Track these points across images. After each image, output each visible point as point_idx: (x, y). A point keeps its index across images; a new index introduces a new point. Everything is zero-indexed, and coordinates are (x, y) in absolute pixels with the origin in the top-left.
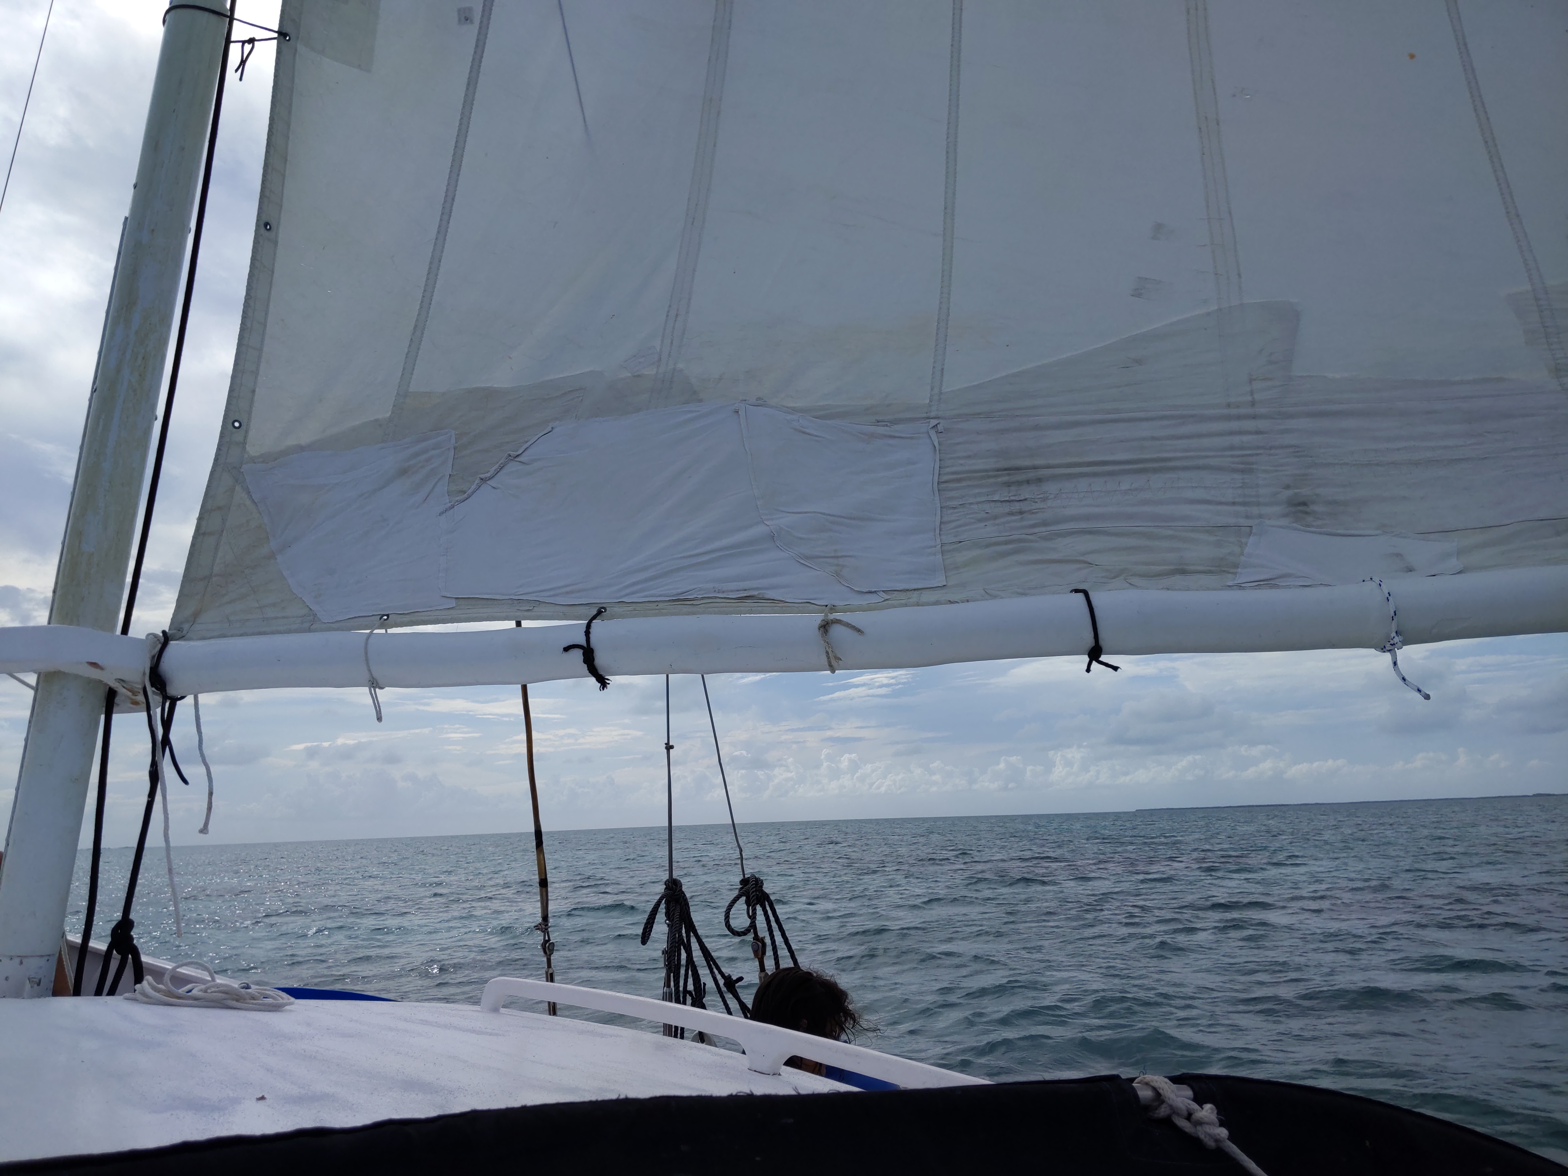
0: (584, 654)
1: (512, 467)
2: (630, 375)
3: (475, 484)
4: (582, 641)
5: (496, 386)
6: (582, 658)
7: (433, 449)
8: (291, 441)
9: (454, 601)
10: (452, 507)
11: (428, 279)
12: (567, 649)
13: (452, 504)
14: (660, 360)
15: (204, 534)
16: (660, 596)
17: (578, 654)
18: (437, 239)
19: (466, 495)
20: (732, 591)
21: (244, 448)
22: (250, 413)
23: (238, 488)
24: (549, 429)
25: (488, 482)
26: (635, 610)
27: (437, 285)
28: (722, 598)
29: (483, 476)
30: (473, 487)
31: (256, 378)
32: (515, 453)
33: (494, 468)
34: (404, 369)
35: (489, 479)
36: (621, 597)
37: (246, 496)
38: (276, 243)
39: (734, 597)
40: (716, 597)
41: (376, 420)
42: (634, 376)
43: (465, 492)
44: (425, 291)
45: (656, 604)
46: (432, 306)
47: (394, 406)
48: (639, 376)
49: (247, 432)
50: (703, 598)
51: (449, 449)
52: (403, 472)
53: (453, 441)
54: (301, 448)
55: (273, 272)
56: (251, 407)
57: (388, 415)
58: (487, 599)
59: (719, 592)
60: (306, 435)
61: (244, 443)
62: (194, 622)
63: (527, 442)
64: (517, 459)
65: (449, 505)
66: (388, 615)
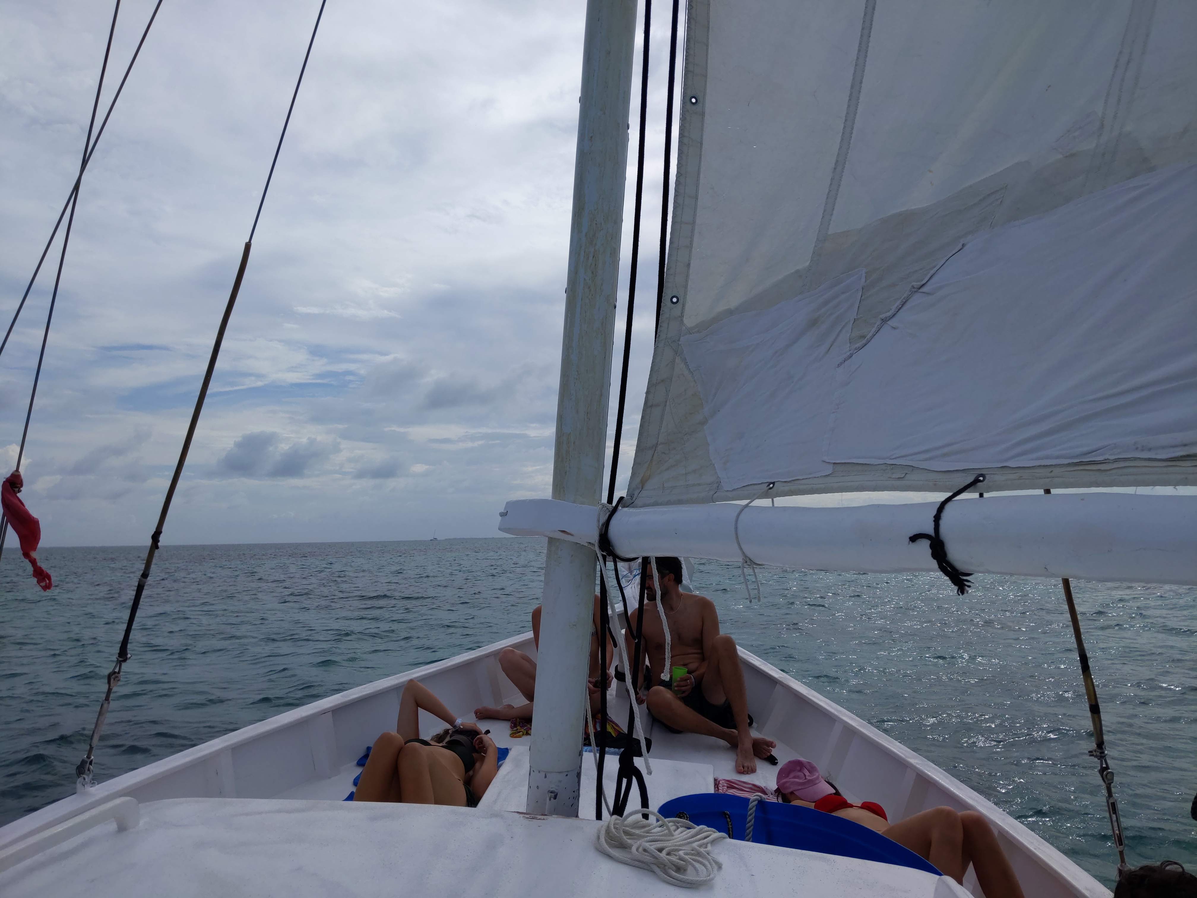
0: (932, 546)
1: (917, 299)
2: (1060, 156)
3: (876, 326)
4: (931, 531)
5: (913, 208)
6: (930, 551)
7: (843, 293)
8: (722, 307)
9: (831, 466)
10: (851, 356)
11: (849, 106)
12: (914, 539)
13: (851, 352)
14: (1102, 126)
15: (651, 406)
16: (1057, 457)
17: (925, 546)
18: (858, 58)
19: (864, 341)
20: (1163, 448)
21: (682, 321)
22: (686, 287)
23: (678, 360)
24: (960, 246)
25: (888, 322)
26: (1020, 478)
27: (858, 111)
28: (1146, 459)
29: (883, 316)
30: (874, 329)
31: (691, 251)
32: (919, 283)
33: (896, 306)
34: (825, 211)
35: (890, 319)
36: (1006, 460)
37: (684, 366)
38: (703, 114)
39: (1164, 456)
40: (1136, 459)
41: (797, 271)
42: (1067, 157)
43: (864, 337)
44: (846, 120)
45: (1050, 470)
46: (853, 135)
47: (814, 253)
48: (1073, 155)
49: (684, 306)
50: (1116, 460)
51: (858, 290)
52: (813, 323)
53: (863, 280)
54: (730, 312)
55: (701, 144)
56: (687, 281)
57: (808, 263)
58: (863, 464)
59: (1142, 450)
60: (734, 301)
61: (682, 316)
62: (642, 488)
63: (935, 267)
64: (922, 290)
65: (848, 354)
66: (773, 483)
